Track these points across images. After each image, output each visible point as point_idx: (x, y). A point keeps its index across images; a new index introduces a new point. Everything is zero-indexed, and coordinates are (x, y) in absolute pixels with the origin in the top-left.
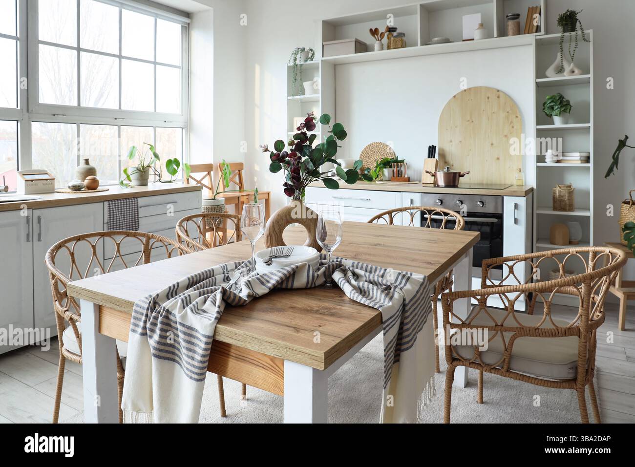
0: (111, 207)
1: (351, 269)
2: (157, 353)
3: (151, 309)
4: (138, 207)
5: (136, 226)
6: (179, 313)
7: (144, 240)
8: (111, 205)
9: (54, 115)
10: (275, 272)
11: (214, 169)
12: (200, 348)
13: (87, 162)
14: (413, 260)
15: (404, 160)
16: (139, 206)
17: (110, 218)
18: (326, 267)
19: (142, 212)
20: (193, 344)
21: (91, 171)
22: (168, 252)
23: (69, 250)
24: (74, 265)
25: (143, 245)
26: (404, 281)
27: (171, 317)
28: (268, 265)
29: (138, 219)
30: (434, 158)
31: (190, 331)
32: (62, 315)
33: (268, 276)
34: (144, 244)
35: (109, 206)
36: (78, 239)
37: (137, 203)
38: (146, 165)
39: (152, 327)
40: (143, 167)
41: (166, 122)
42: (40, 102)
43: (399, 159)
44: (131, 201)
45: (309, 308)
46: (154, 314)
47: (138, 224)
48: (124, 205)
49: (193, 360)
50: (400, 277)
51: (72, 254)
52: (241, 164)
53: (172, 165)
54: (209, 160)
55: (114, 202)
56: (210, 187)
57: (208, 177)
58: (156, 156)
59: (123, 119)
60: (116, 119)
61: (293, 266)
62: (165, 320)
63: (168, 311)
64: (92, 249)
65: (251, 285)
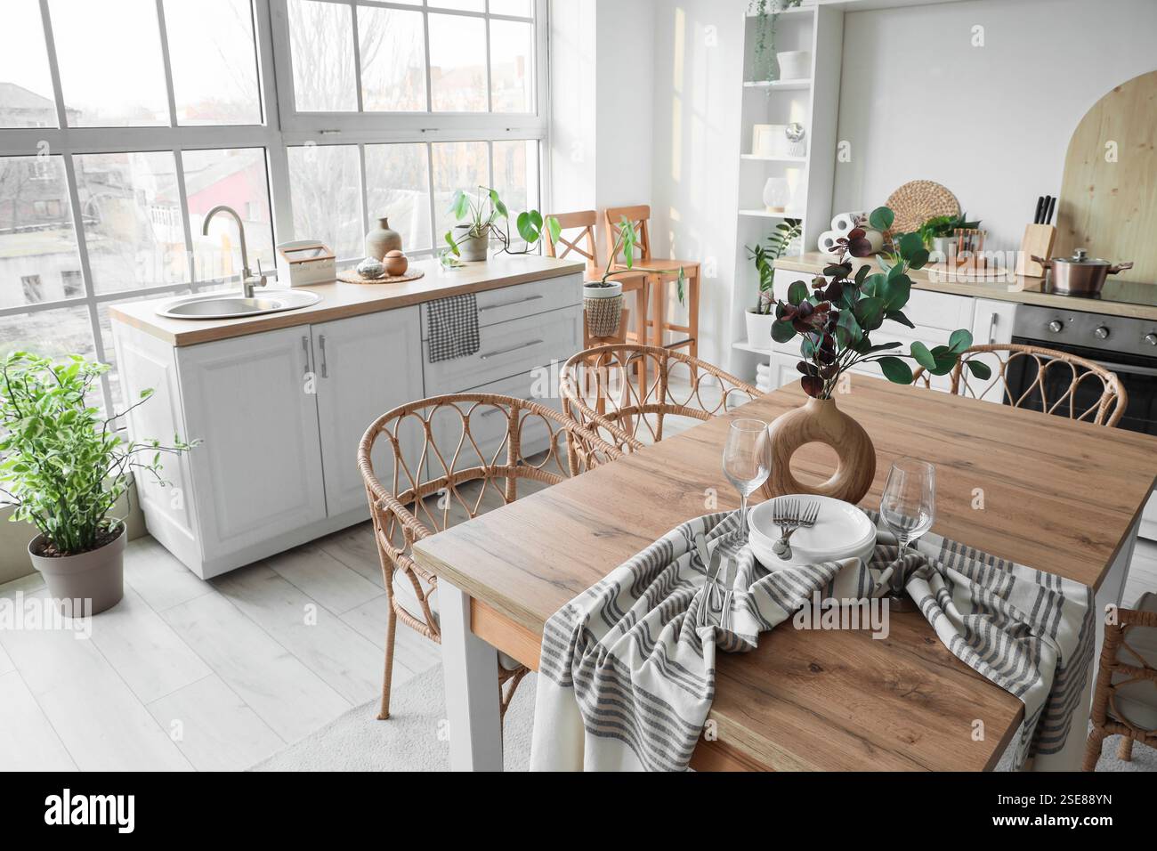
0: (433, 313)
1: (940, 566)
2: (594, 727)
3: (579, 644)
4: (476, 310)
5: (474, 344)
6: (636, 668)
7: (510, 410)
8: (432, 309)
9: (322, 132)
10: (798, 574)
11: (598, 220)
12: (678, 741)
13: (384, 223)
14: (1048, 527)
15: (979, 222)
16: (478, 308)
17: (432, 331)
18: (894, 567)
19: (483, 318)
20: (663, 729)
21: (392, 242)
22: (552, 434)
23: (391, 436)
24: (400, 460)
25: (508, 420)
26: (1054, 612)
27: (618, 669)
28: (783, 559)
29: (477, 332)
30: (1048, 223)
31: (657, 708)
32: (394, 559)
33: (784, 582)
34: (509, 418)
35: (430, 312)
36: (403, 413)
37: (475, 303)
38: (483, 222)
39: (583, 679)
40: (479, 226)
41: (509, 128)
42: (297, 110)
43: (968, 220)
44: (464, 299)
45: (875, 674)
46: (586, 657)
47: (478, 339)
48: (453, 307)
49: (664, 756)
50: (1045, 601)
51: (395, 442)
52: (646, 209)
53: (530, 222)
54: (589, 205)
55: (436, 304)
56: (592, 254)
57: (588, 234)
58: (501, 208)
59: (436, 130)
60: (423, 131)
61: (832, 565)
62: (608, 673)
63: (612, 657)
64: (425, 429)
65: (757, 607)
